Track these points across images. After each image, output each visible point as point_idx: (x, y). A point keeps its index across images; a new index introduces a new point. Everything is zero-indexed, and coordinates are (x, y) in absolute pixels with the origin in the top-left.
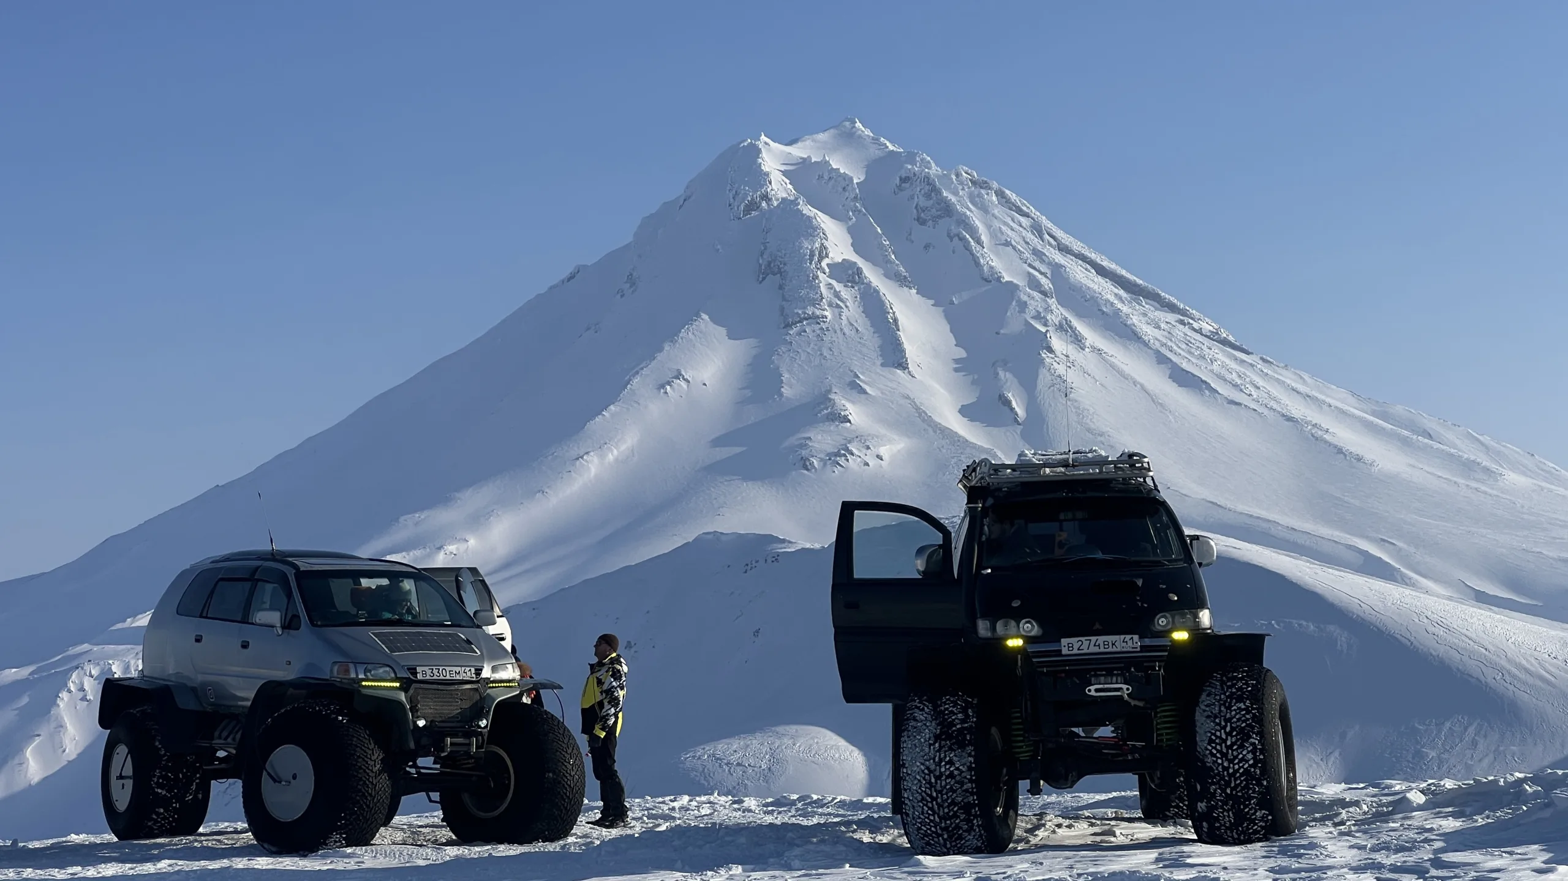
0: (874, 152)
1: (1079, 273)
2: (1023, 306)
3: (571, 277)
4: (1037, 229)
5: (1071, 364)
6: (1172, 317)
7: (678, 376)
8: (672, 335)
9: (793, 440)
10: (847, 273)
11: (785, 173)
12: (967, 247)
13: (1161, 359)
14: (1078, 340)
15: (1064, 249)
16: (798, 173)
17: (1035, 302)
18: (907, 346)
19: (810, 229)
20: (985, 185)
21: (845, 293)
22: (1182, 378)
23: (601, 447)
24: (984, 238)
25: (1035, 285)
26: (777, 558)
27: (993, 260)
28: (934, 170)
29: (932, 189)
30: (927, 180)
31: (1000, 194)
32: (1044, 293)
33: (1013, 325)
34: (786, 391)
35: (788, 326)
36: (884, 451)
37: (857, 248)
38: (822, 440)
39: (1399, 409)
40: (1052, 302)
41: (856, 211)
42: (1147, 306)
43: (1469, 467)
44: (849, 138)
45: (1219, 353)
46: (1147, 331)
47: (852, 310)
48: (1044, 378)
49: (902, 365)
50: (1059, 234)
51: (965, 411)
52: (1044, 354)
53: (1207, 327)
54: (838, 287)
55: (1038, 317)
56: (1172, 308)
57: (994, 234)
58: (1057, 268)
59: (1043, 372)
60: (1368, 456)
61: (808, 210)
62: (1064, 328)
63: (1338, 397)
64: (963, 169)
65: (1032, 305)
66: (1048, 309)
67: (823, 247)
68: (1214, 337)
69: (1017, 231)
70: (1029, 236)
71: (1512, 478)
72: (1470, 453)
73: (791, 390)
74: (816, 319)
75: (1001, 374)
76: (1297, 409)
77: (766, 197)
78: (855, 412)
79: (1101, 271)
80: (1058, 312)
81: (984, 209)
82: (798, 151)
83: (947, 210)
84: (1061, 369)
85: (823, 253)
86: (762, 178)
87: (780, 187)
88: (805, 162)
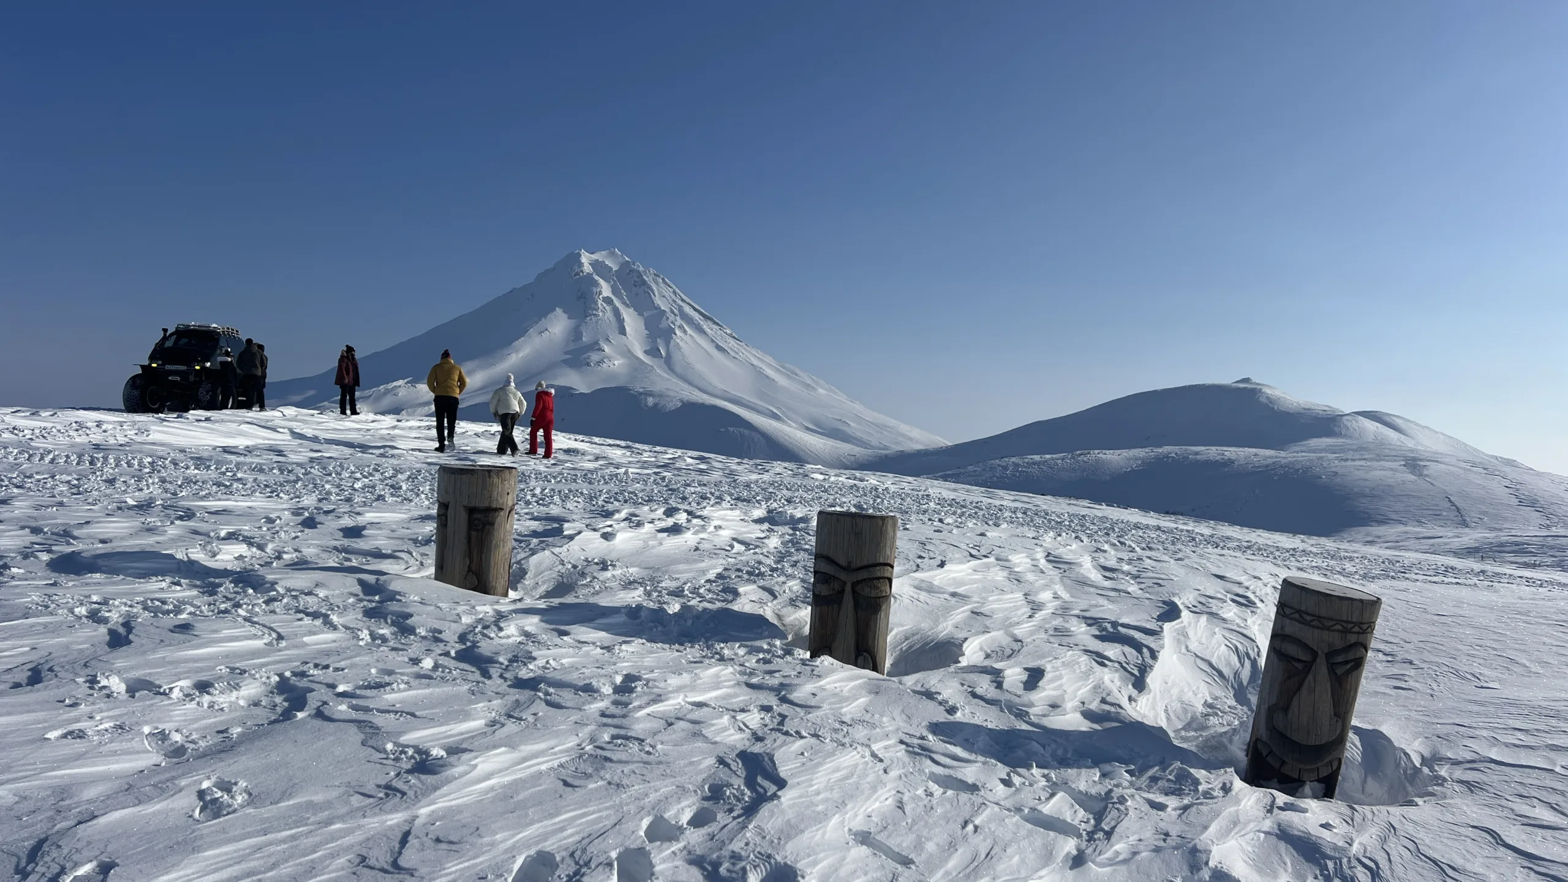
0: (621, 260)
1: (687, 309)
2: (668, 318)
3: (511, 292)
4: (675, 293)
5: (682, 340)
6: (717, 327)
7: (547, 330)
8: (545, 315)
9: (585, 356)
10: (608, 301)
11: (590, 264)
12: (650, 296)
13: (713, 341)
14: (685, 332)
15: (683, 300)
16: (595, 264)
17: (672, 317)
18: (627, 327)
19: (596, 284)
20: (658, 276)
21: (607, 308)
22: (719, 348)
23: (517, 351)
24: (656, 294)
25: (672, 312)
26: (572, 395)
27: (658, 301)
28: (641, 269)
29: (640, 275)
30: (638, 271)
31: (663, 279)
32: (675, 315)
33: (663, 325)
34: (584, 339)
35: (586, 317)
36: (616, 363)
37: (613, 293)
38: (595, 357)
39: (787, 365)
40: (678, 318)
41: (613, 280)
42: (710, 323)
43: (808, 386)
44: (613, 254)
45: (732, 342)
46: (708, 331)
47: (609, 314)
48: (672, 343)
49: (625, 335)
50: (682, 295)
51: (646, 352)
52: (673, 335)
53: (728, 332)
54: (605, 305)
55: (672, 323)
56: (718, 324)
57: (659, 293)
58: (680, 307)
59: (672, 341)
60: (776, 380)
61: (596, 277)
62: (681, 327)
63: (769, 359)
64: (651, 269)
65: (670, 318)
66: (676, 320)
67: (600, 291)
68: (731, 335)
69: (668, 292)
70: (672, 295)
71: (821, 391)
72: (809, 382)
73: (586, 339)
74: (595, 315)
75: (658, 340)
76: (755, 362)
77: (582, 271)
78: (606, 348)
79: (695, 309)
80: (679, 321)
81: (657, 283)
82: (594, 257)
83: (644, 283)
84: (678, 341)
85: (600, 292)
86: (581, 264)
87: (587, 268)
88: (597, 260)
